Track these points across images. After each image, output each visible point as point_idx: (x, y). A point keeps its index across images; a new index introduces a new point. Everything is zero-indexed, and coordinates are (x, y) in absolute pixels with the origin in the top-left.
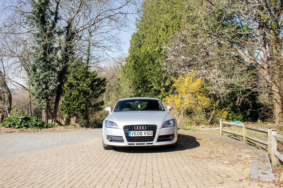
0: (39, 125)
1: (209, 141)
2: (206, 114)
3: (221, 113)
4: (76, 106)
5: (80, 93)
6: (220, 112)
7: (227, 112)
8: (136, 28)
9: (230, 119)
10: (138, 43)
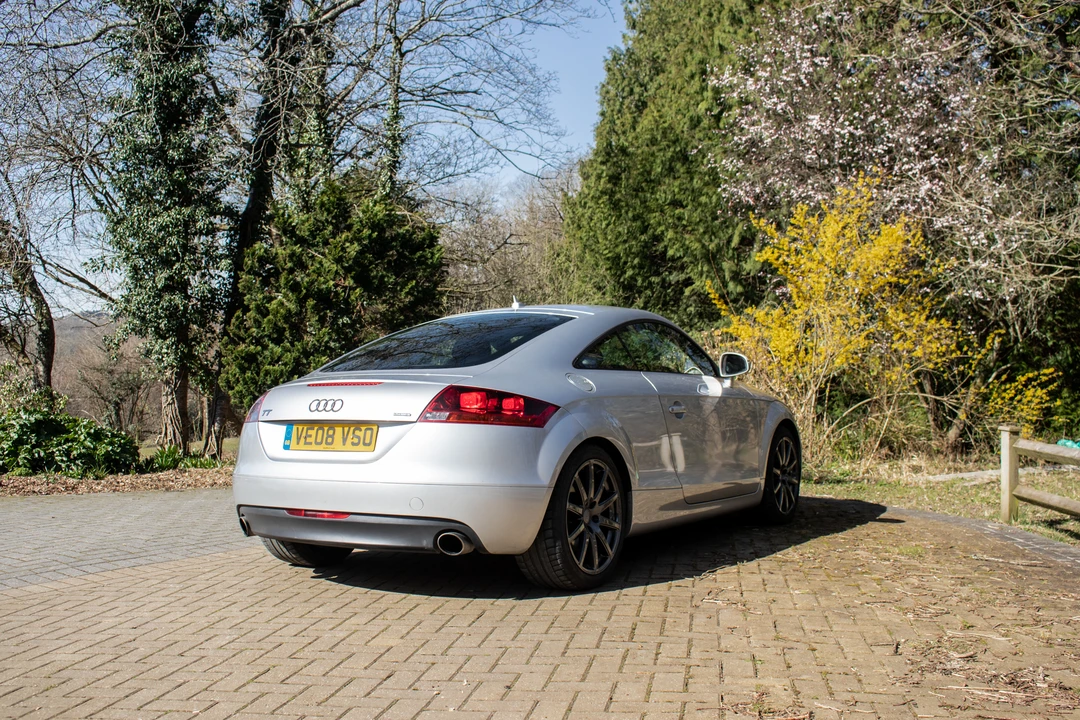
0: (102, 459)
1: (929, 562)
2: (936, 400)
3: (1012, 399)
4: (285, 364)
5: (301, 302)
6: (1005, 391)
7: (1040, 392)
8: (626, 31)
9: (1057, 424)
10: (631, 92)
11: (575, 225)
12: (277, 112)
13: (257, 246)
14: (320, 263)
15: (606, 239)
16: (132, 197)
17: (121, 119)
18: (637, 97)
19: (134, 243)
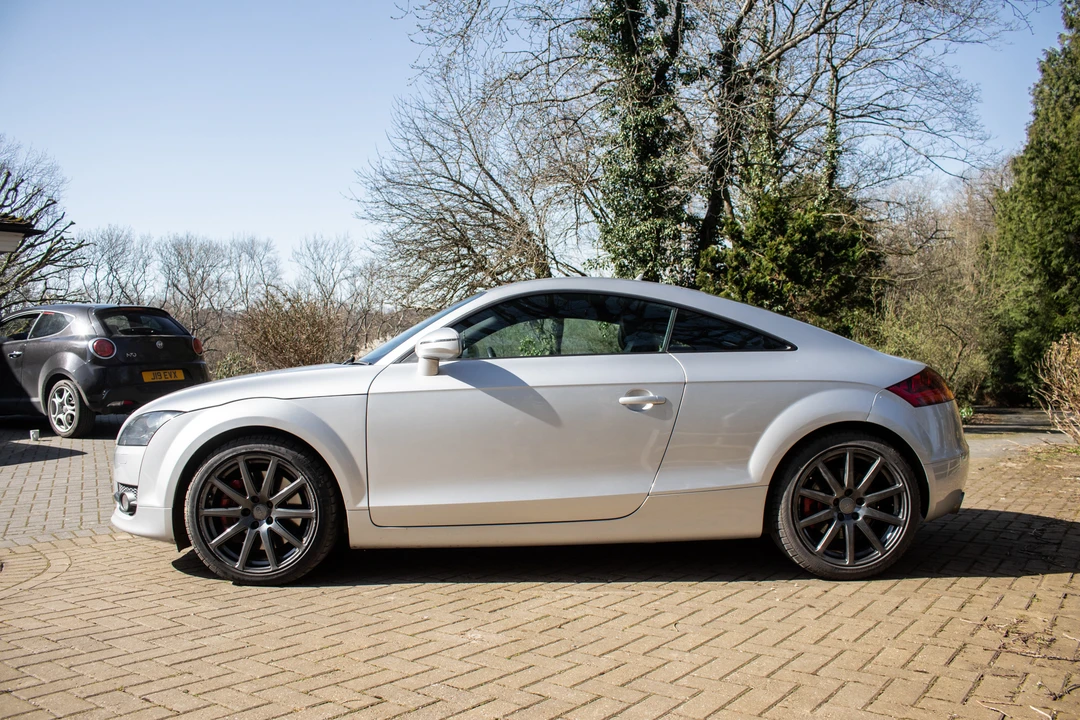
8: (1062, 31)
10: (1067, 90)
11: (1007, 217)
12: (725, 141)
13: (710, 249)
14: (760, 262)
15: (1035, 230)
16: (619, 212)
17: (610, 152)
18: (1072, 94)
19: (623, 246)
